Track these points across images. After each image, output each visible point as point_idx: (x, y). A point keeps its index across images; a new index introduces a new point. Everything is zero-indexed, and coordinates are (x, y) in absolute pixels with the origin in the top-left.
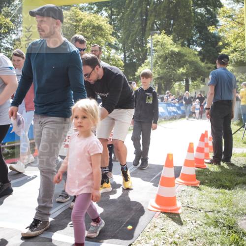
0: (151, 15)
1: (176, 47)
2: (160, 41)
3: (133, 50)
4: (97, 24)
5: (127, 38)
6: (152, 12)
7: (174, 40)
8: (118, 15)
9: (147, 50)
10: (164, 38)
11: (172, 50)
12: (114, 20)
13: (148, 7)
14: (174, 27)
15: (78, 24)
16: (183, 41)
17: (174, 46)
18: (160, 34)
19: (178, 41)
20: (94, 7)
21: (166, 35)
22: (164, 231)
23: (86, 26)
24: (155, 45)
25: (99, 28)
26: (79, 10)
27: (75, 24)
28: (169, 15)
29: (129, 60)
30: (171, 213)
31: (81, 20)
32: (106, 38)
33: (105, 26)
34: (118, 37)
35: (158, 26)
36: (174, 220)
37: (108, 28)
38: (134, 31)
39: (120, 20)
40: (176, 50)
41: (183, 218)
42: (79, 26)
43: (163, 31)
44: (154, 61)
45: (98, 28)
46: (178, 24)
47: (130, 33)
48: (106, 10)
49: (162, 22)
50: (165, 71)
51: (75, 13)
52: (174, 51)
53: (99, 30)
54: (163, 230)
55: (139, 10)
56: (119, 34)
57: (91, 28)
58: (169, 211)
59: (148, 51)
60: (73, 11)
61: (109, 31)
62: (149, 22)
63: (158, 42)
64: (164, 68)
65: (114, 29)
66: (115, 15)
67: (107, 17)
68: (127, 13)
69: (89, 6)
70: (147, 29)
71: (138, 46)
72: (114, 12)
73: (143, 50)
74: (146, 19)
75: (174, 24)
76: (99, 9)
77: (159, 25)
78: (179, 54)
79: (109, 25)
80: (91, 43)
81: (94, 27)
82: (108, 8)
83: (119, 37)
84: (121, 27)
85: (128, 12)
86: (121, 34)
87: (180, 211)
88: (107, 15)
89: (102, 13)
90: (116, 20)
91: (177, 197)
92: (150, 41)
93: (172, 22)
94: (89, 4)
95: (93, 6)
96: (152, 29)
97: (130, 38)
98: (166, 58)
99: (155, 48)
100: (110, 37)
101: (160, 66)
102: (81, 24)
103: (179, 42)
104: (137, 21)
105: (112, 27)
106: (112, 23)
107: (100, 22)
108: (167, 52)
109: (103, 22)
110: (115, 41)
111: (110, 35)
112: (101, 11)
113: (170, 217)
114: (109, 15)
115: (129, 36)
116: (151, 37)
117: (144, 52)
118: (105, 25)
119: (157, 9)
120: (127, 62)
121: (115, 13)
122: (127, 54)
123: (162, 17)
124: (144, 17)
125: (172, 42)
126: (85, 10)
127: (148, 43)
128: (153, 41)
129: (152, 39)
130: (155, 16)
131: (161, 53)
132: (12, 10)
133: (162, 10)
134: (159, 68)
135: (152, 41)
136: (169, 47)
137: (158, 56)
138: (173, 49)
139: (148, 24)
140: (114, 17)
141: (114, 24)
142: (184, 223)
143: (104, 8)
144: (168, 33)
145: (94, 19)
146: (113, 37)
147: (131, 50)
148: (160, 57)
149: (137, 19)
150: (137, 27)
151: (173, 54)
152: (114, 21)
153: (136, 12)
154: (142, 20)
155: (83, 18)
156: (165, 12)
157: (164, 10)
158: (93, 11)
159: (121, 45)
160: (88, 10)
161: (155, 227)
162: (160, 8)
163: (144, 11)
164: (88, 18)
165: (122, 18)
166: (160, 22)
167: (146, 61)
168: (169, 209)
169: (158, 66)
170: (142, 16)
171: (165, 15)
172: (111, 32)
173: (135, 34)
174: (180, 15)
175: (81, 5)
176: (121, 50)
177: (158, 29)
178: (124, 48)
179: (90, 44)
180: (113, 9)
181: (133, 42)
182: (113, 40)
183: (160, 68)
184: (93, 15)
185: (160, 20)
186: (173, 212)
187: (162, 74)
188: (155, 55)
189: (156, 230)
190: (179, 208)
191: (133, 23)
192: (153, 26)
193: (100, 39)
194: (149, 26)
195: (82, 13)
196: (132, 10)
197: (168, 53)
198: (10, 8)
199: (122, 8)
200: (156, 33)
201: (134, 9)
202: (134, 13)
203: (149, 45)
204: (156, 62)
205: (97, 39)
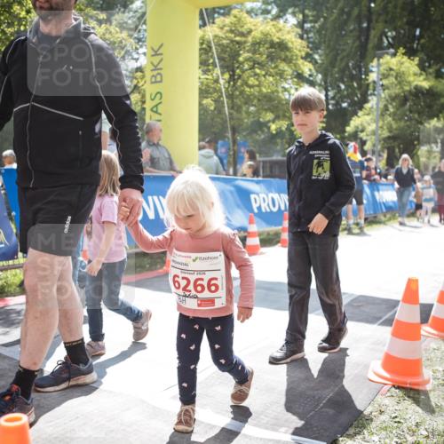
0: (377, 21)
1: (425, 79)
2: (395, 68)
3: (343, 87)
4: (279, 38)
5: (332, 64)
6: (380, 15)
7: (422, 66)
8: (316, 22)
9: (368, 85)
10: (402, 63)
11: (416, 86)
12: (307, 32)
13: (373, 5)
14: (422, 41)
15: (243, 39)
16: (438, 67)
17: (422, 78)
18: (394, 55)
19: (430, 67)
20: (273, 8)
21: (405, 58)
22: (399, 422)
23: (259, 43)
24: (385, 76)
25: (282, 46)
26: (245, 15)
27: (238, 39)
28: (412, 18)
29: (333, 105)
30: (411, 389)
31: (250, 32)
32: (295, 65)
33: (292, 42)
34: (314, 62)
35: (390, 40)
36: (417, 402)
37: (298, 45)
38: (344, 50)
39: (319, 32)
40: (426, 84)
41: (434, 399)
42: (245, 42)
43: (402, 50)
44: (381, 106)
45: (279, 46)
46: (429, 37)
47: (338, 54)
48: (294, 14)
49: (398, 33)
50: (402, 124)
51: (239, 20)
52: (421, 87)
53: (282, 50)
54: (397, 420)
55: (356, 12)
56: (317, 57)
57: (266, 46)
58: (408, 386)
59: (371, 87)
60: (235, 17)
61: (300, 51)
62: (373, 33)
63: (391, 69)
64: (400, 120)
65: (308, 47)
66: (311, 22)
67: (296, 26)
68: (332, 18)
69: (263, 7)
70: (370, 46)
71: (352, 78)
72: (308, 16)
73: (360, 86)
74: (368, 28)
75: (421, 36)
76: (281, 11)
77: (393, 38)
78: (430, 93)
79: (300, 41)
80: (266, 74)
81: (272, 45)
82: (297, 9)
83: (316, 62)
84: (320, 43)
85: (335, 15)
86: (320, 56)
87: (428, 387)
88: (296, 22)
89: (286, 20)
90: (310, 31)
91: (424, 359)
92: (374, 69)
93: (418, 32)
94: (264, 3)
95: (270, 7)
96: (379, 47)
97: (337, 64)
98: (405, 99)
99: (385, 82)
100: (300, 61)
101: (394, 115)
102: (250, 39)
103: (431, 70)
104: (351, 31)
105: (304, 43)
106: (305, 36)
107: (283, 35)
108: (407, 88)
109: (290, 36)
110: (310, 70)
111: (302, 58)
112: (285, 15)
113: (409, 397)
114: (299, 22)
115: (336, 60)
116: (378, 60)
117: (364, 88)
118: (293, 39)
119: (390, 9)
120: (330, 107)
121: (311, 18)
122: (331, 94)
123: (399, 24)
124: (365, 25)
125: (416, 69)
126: (256, 15)
127: (372, 71)
128: (382, 68)
129: (379, 65)
130: (386, 22)
131: (396, 91)
132: (129, 18)
133: (398, 10)
134: (390, 119)
135: (379, 70)
136: (411, 79)
137: (390, 96)
138: (420, 83)
139: (371, 37)
140: (307, 26)
141: (308, 38)
142: (437, 410)
143: (290, 10)
144: (410, 53)
145: (274, 30)
146: (306, 63)
147: (339, 87)
148: (393, 99)
149: (352, 27)
150: (350, 43)
151: (418, 92)
152: (307, 34)
153: (349, 14)
154: (361, 29)
155: (253, 28)
156: (405, 13)
157: (403, 9)
158: (269, 16)
159: (320, 76)
160: (262, 13)
161: (381, 412)
162: (395, 7)
163: (365, 12)
164: (261, 28)
165: (323, 27)
166: (394, 33)
167: (367, 106)
168: (409, 381)
169: (390, 115)
170: (360, 23)
171: (405, 20)
172: (303, 54)
173: (348, 56)
174: (434, 17)
175: (249, 5)
176: (320, 85)
177: (390, 45)
178: (326, 83)
179: (264, 76)
180: (307, 12)
181: (342, 71)
182: (307, 68)
183: (394, 119)
184: (272, 23)
185: (395, 29)
186: (416, 387)
187: (396, 129)
188: (383, 95)
189: (383, 417)
190: (428, 382)
191: (343, 36)
192: (380, 40)
193: (283, 66)
194: (373, 41)
195: (252, 20)
196: (342, 12)
197: (410, 91)
198: (126, 14)
199: (324, 8)
200: (387, 53)
201: (346, 10)
202: (345, 17)
203: (373, 77)
204: (386, 109)
205: (276, 67)
